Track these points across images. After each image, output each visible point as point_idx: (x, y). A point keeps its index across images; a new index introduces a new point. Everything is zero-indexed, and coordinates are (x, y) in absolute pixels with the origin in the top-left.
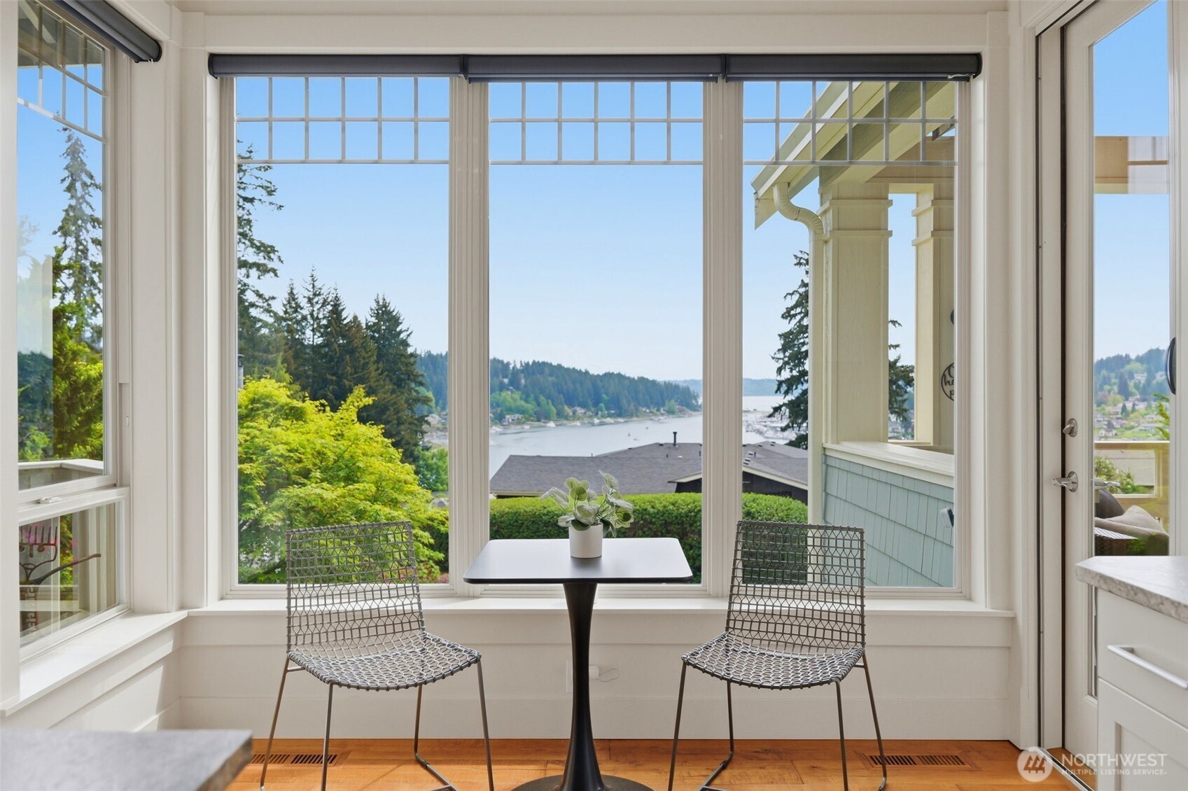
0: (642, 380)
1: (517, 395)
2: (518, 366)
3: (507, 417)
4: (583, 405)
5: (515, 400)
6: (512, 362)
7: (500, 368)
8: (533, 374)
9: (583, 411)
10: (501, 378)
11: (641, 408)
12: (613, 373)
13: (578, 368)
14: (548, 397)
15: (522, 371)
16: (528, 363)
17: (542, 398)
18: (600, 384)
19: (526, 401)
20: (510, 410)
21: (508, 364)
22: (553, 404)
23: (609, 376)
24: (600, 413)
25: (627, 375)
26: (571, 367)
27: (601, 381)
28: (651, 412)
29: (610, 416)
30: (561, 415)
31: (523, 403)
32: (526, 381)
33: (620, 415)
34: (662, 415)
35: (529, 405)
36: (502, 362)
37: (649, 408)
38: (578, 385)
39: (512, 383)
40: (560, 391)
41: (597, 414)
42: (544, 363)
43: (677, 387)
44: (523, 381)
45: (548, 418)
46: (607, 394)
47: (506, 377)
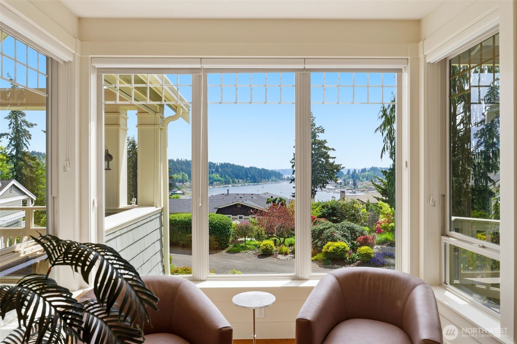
0: (263, 169)
1: (218, 175)
2: (219, 165)
3: (214, 183)
4: (241, 179)
5: (217, 177)
6: (216, 163)
7: (212, 166)
8: (224, 167)
9: (242, 180)
10: (212, 169)
11: (262, 180)
12: (253, 167)
13: (240, 165)
14: (229, 176)
15: (220, 166)
16: (222, 163)
17: (227, 176)
18: (248, 171)
19: (221, 177)
20: (215, 181)
21: (215, 164)
22: (231, 178)
23: (251, 168)
24: (248, 181)
25: (258, 168)
26: (238, 165)
27: (248, 170)
28: (266, 181)
29: (251, 182)
30: (234, 182)
31: (220, 178)
32: (221, 170)
33: (255, 182)
34: (270, 182)
35: (222, 179)
36: (213, 163)
37: (265, 179)
38: (240, 172)
39: (216, 171)
40: (234, 173)
41: (247, 182)
42: (228, 163)
43: (275, 172)
44: (220, 170)
45: (229, 183)
46: (250, 174)
47: (214, 169)
